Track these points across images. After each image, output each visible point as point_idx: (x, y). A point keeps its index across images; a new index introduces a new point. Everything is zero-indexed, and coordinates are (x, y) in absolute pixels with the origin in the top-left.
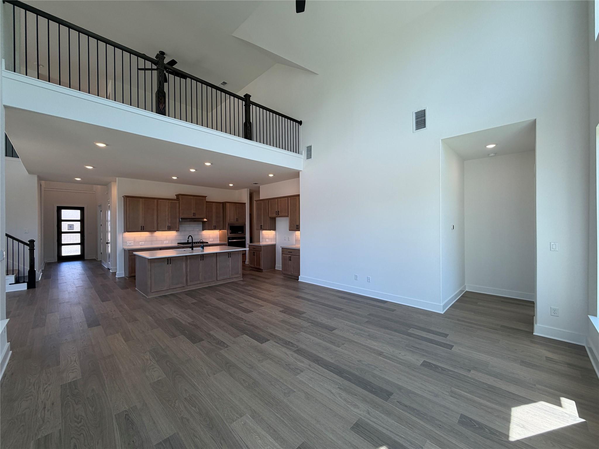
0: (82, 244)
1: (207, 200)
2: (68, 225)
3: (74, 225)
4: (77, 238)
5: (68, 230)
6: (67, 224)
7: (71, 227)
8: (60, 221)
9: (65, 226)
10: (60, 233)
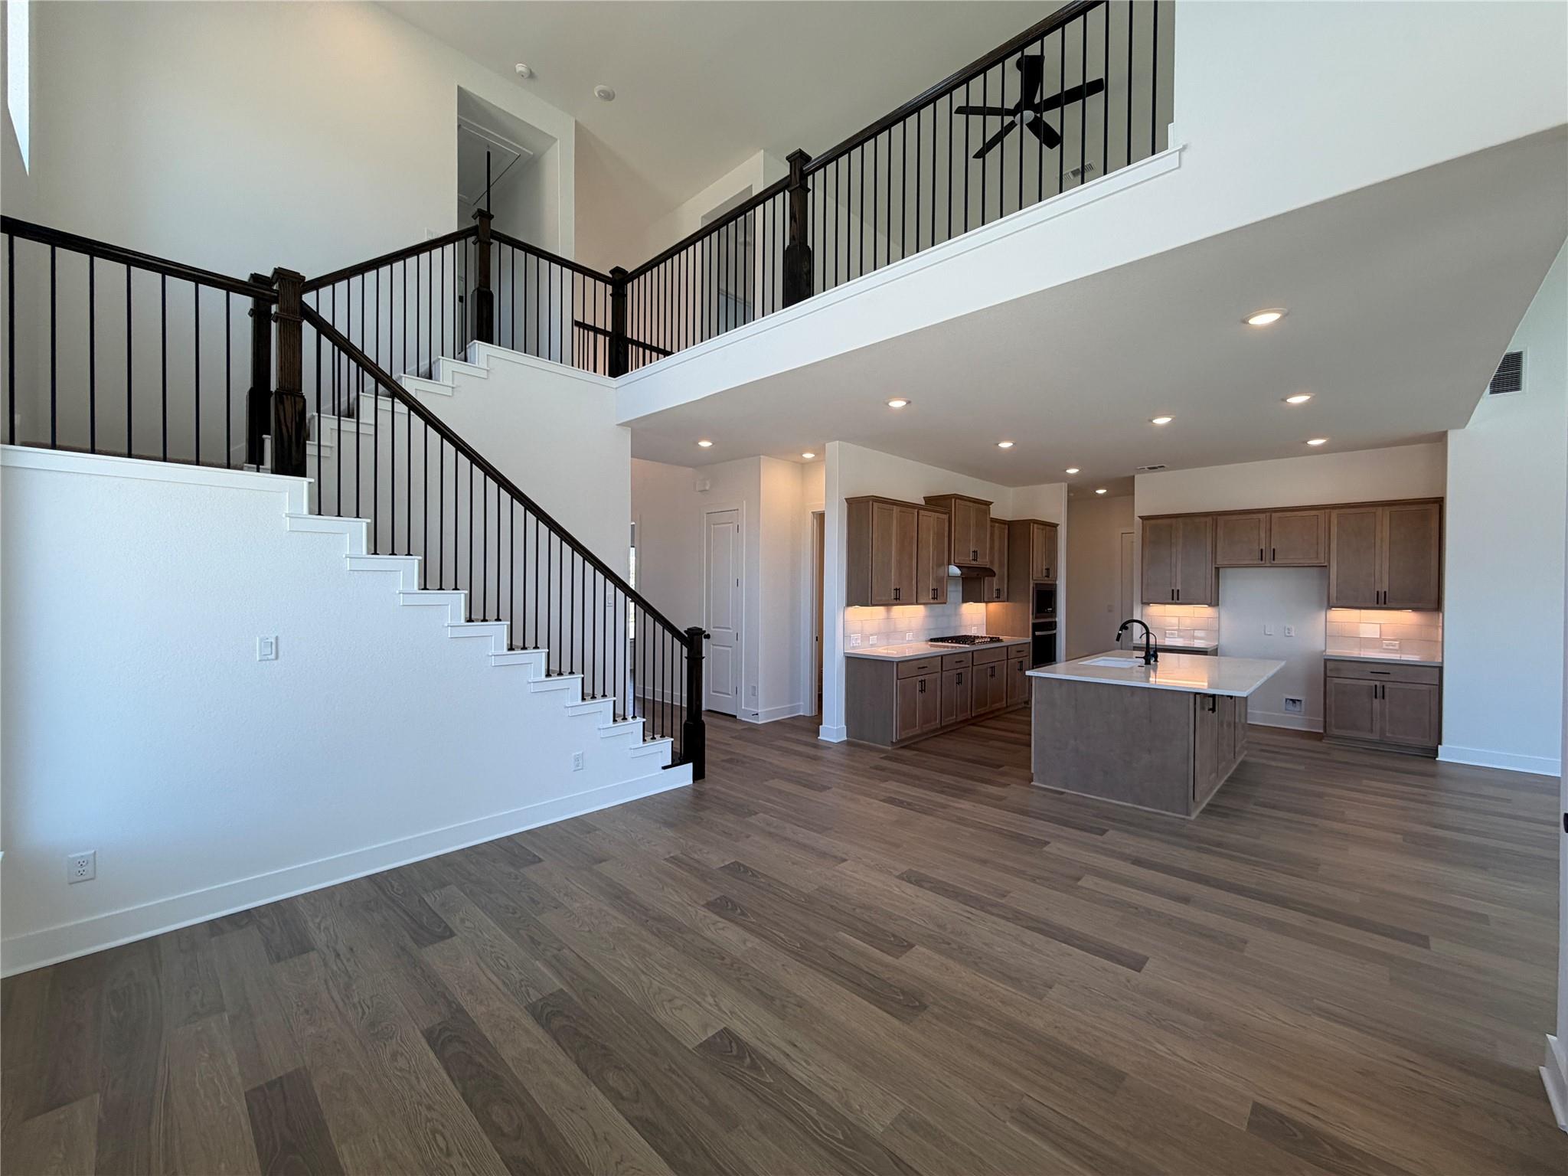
1: (991, 516)
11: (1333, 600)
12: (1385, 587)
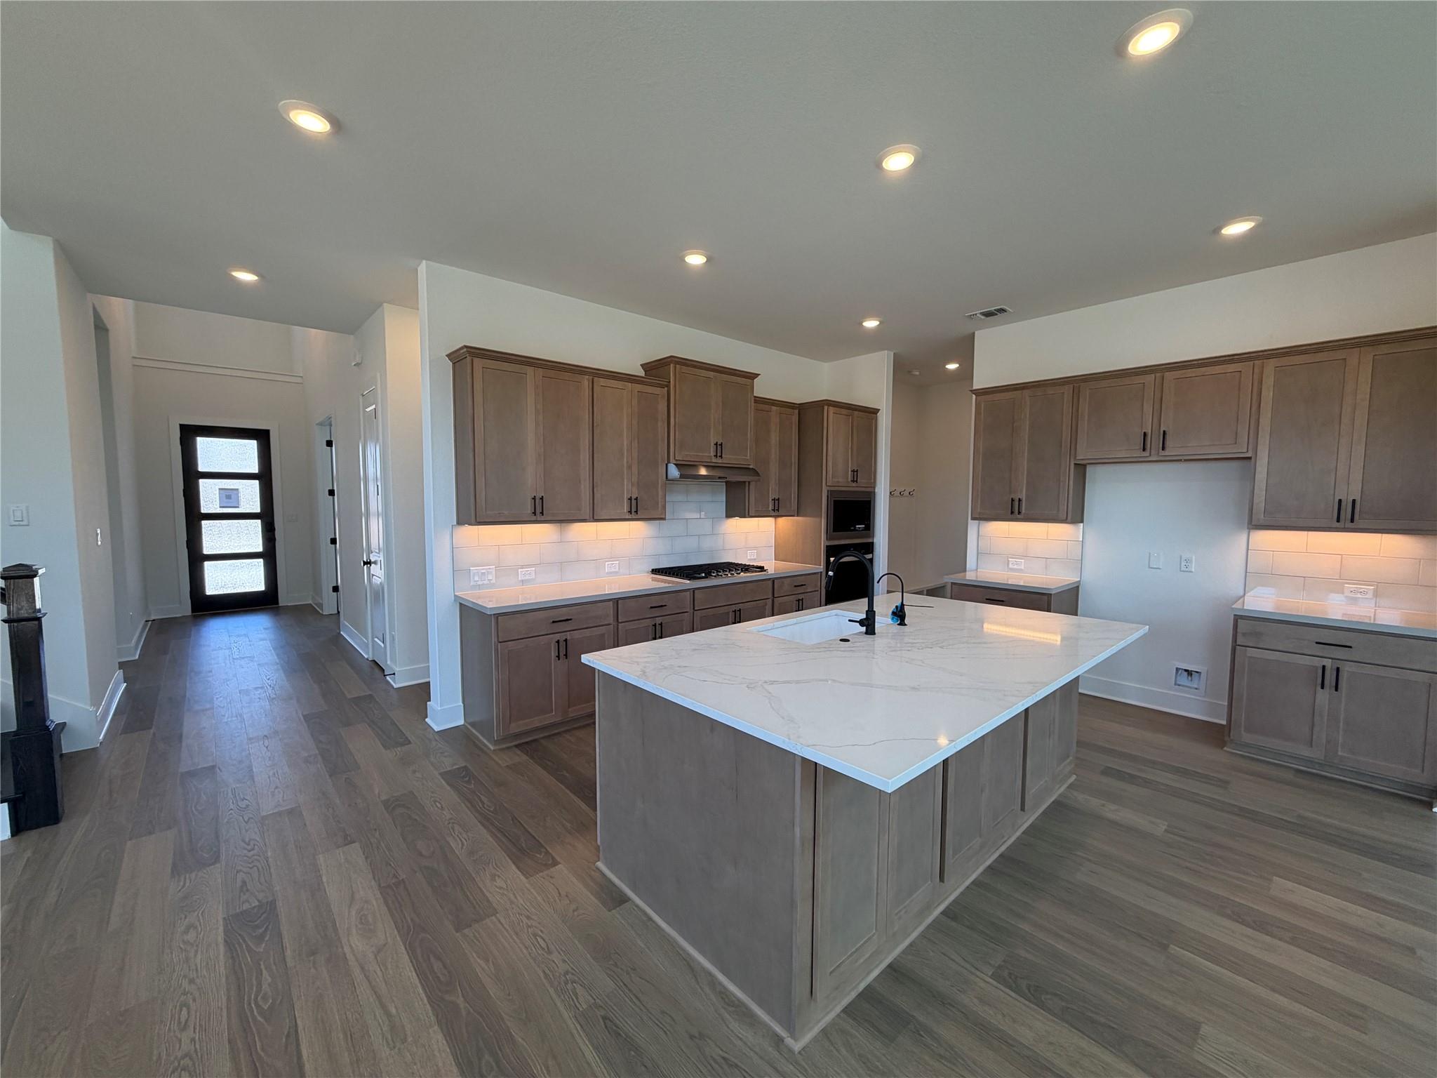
0: (269, 555)
2: (220, 489)
3: (241, 490)
4: (250, 536)
5: (221, 507)
6: (217, 488)
7: (228, 495)
8: (192, 476)
9: (210, 495)
10: (194, 517)
11: (1260, 516)
12: (1354, 492)
